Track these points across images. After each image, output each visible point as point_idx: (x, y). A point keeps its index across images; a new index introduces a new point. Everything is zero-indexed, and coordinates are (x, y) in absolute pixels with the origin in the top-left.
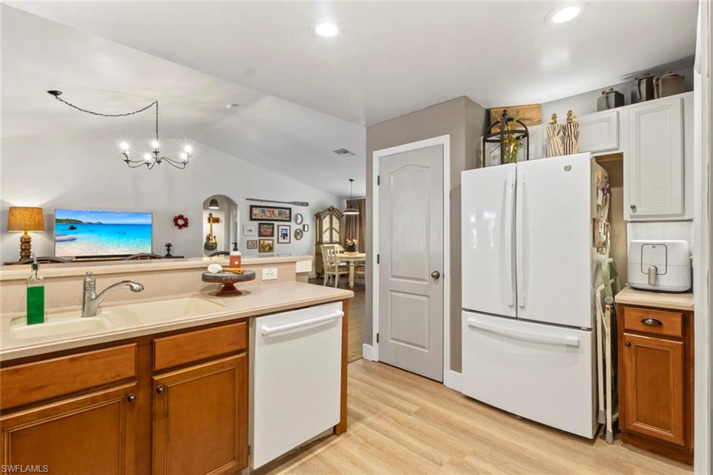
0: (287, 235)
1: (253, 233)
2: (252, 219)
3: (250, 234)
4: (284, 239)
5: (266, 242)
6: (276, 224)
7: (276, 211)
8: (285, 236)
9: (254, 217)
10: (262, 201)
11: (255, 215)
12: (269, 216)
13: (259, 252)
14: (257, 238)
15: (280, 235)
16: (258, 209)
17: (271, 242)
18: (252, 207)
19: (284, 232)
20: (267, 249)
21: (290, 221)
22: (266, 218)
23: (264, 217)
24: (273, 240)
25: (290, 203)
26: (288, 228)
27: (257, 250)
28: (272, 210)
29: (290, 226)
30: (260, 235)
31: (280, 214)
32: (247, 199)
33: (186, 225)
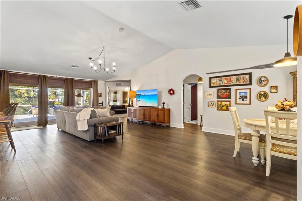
0: (246, 97)
1: (212, 96)
2: (211, 87)
3: (209, 97)
4: (243, 100)
5: (224, 103)
6: (233, 89)
7: (234, 78)
8: (243, 98)
9: (212, 85)
10: (219, 72)
11: (214, 83)
12: (226, 82)
13: (218, 110)
14: (215, 100)
15: (238, 97)
16: (216, 79)
17: (228, 103)
18: (211, 78)
19: (243, 95)
20: (225, 108)
21: (250, 84)
22: (224, 84)
23: (221, 84)
24: (230, 102)
25: (249, 68)
26: (248, 91)
27: (216, 108)
28: (229, 77)
29: (250, 89)
30: (219, 97)
31: (237, 80)
32: (207, 74)
33: (173, 93)
